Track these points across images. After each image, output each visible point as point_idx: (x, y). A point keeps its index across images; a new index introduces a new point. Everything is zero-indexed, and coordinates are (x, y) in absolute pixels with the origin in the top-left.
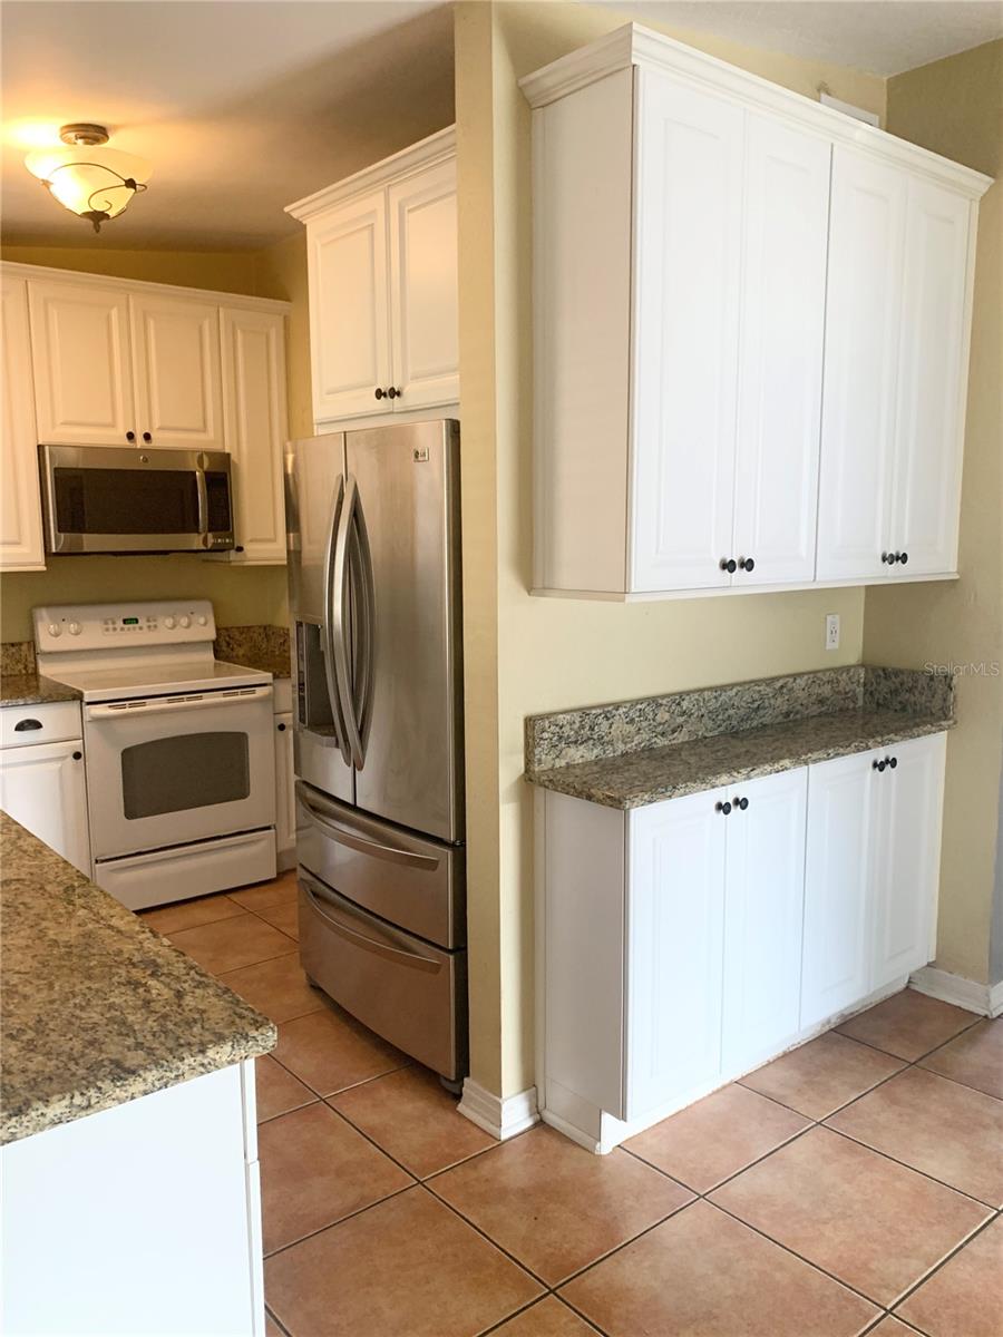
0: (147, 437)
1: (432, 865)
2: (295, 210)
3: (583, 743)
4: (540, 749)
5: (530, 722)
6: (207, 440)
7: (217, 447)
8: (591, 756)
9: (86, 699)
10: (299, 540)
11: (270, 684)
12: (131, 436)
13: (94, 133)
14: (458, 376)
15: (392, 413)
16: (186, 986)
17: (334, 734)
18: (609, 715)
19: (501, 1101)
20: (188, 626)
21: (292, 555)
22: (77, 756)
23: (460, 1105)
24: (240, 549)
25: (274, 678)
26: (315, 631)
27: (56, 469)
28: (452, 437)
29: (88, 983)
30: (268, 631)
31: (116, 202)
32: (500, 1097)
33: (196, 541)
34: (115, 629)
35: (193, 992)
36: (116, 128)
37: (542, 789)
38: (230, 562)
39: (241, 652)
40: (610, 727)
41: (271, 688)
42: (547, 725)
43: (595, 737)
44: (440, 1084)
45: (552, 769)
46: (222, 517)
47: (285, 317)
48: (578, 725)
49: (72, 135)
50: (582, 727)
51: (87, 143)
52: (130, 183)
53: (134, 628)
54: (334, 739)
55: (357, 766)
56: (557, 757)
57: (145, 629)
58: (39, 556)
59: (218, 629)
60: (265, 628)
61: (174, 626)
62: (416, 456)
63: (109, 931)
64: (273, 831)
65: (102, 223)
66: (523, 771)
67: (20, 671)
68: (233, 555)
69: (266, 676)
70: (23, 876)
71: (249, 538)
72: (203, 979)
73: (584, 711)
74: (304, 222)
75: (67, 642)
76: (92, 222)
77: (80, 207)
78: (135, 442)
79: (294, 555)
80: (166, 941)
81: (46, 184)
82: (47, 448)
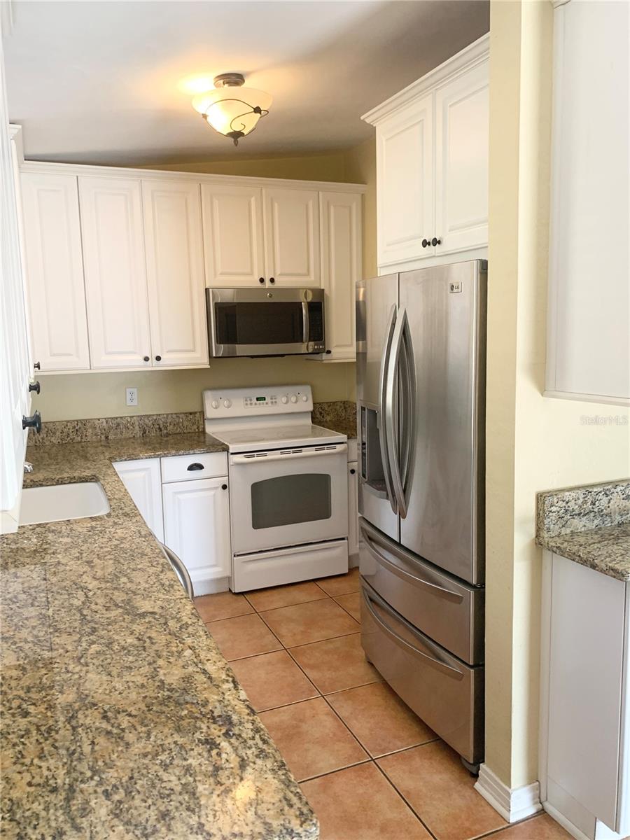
0: (272, 280)
1: (458, 599)
2: (368, 118)
3: (584, 515)
4: (549, 520)
5: (541, 498)
6: (310, 281)
7: (316, 285)
8: (592, 526)
9: (231, 451)
10: (365, 346)
11: (346, 443)
12: (262, 280)
13: (235, 79)
14: (487, 227)
15: (434, 256)
16: (249, 752)
17: (385, 489)
18: (608, 493)
19: (510, 791)
20: (296, 402)
21: (361, 356)
22: (224, 487)
23: (477, 784)
24: (329, 352)
25: (348, 439)
26: (374, 414)
27: (216, 303)
28: (481, 273)
29: (176, 737)
30: (347, 405)
31: (248, 123)
32: (510, 788)
33: (303, 347)
34: (251, 404)
35: (254, 763)
36: (249, 74)
37: (550, 553)
38: (323, 360)
39: (328, 418)
40: (609, 502)
41: (346, 445)
42: (555, 500)
43: (596, 510)
44: (461, 763)
45: (558, 536)
46: (318, 332)
47: (363, 195)
48: (582, 500)
49: (222, 81)
50: (585, 502)
51: (230, 86)
52: (257, 110)
53: (263, 404)
54: (385, 493)
55: (402, 515)
56: (563, 526)
57: (270, 404)
58: (206, 359)
59: (314, 404)
60: (344, 403)
61: (287, 402)
62: (452, 289)
63: (202, 676)
64: (346, 541)
65: (239, 139)
66: (534, 536)
67: (195, 430)
68: (324, 356)
69: (343, 437)
70: (156, 610)
71: (334, 345)
72: (265, 747)
73: (587, 488)
74: (374, 125)
75: (223, 412)
76: (233, 140)
77: (226, 130)
78: (265, 284)
79: (362, 355)
80: (243, 695)
81: (205, 116)
82: (211, 290)
